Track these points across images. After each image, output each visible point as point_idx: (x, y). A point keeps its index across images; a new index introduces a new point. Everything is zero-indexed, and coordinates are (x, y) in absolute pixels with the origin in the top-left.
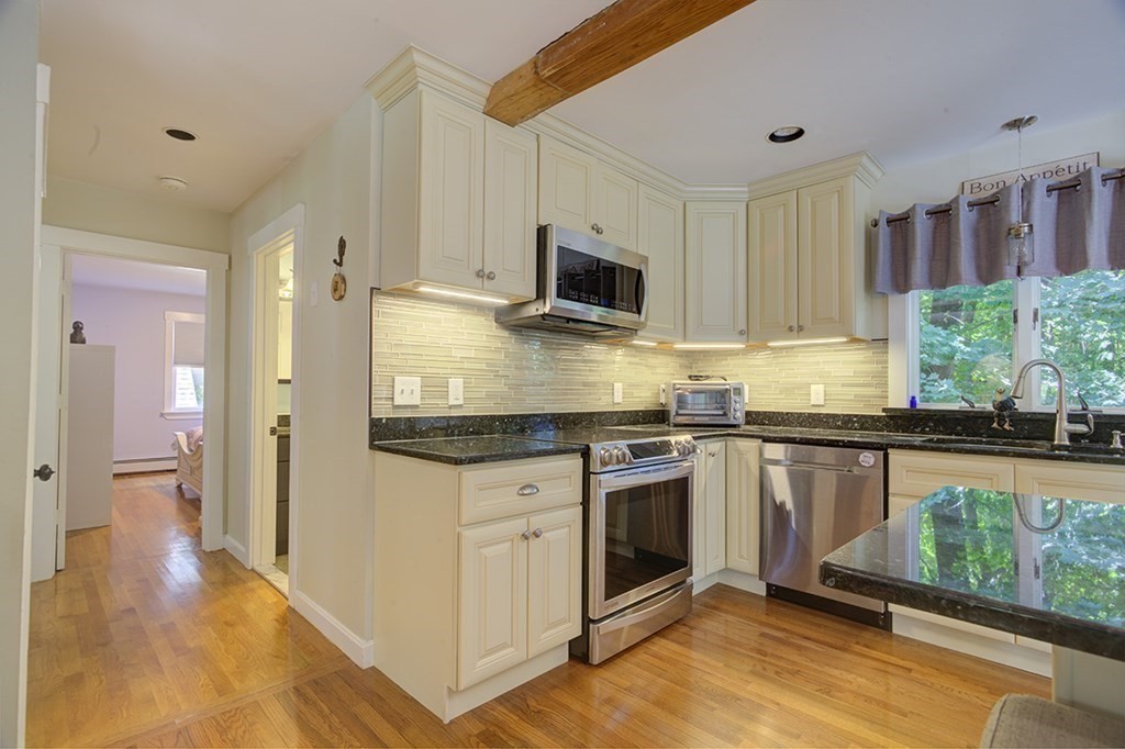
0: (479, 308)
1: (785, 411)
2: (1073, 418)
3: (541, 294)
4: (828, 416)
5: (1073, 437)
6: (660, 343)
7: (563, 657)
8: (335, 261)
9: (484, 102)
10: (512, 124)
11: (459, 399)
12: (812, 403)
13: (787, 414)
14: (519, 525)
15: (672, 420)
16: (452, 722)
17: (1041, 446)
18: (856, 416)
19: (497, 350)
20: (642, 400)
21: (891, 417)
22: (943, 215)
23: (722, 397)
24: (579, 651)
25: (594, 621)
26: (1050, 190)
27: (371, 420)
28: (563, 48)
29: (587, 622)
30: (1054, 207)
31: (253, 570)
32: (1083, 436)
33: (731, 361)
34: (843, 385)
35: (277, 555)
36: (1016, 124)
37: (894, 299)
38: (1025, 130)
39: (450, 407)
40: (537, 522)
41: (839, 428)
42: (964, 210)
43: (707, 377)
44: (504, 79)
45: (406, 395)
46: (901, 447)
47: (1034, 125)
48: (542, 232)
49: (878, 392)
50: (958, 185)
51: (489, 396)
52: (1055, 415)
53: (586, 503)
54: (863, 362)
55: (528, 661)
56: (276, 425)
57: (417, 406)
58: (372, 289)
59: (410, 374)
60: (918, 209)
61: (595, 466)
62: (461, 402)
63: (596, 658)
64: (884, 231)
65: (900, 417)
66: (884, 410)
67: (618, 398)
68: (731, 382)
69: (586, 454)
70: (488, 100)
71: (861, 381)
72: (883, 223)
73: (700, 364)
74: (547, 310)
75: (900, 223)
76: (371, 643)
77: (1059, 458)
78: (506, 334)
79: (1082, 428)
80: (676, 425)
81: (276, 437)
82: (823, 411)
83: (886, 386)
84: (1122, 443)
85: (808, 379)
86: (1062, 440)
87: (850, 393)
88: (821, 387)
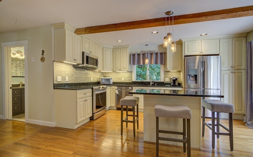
0: (70, 64)
2: (152, 82)
3: (83, 63)
4: (125, 82)
5: (152, 84)
6: (99, 71)
7: (89, 120)
8: (42, 54)
9: (74, 31)
10: (78, 35)
11: (68, 80)
12: (122, 81)
13: (119, 82)
14: (84, 99)
15: (101, 84)
16: (75, 129)
17: (149, 86)
18: (128, 82)
19: (73, 72)
20: (95, 80)
21: (133, 83)
22: (139, 55)
23: (108, 80)
24: (92, 119)
25: (94, 113)
26: (150, 54)
27: (54, 84)
28: (91, 28)
29: (93, 113)
30: (150, 56)
31: (6, 119)
32: (153, 84)
33: (110, 74)
34: (126, 78)
35: (12, 116)
36: (146, 45)
37: (133, 66)
38: (147, 46)
39: (66, 82)
40: (87, 99)
41: (126, 84)
42: (141, 55)
43: (106, 77)
44: (79, 29)
45: (59, 79)
46: (134, 86)
47: (148, 46)
48: (83, 53)
49: (131, 79)
50: (141, 51)
51: (72, 80)
52: (150, 82)
53: (92, 96)
54: (129, 75)
55: (86, 119)
56: (11, 87)
57: (61, 82)
58: (53, 61)
59: (59, 76)
60: (136, 54)
61: (94, 90)
62: (68, 81)
63: (95, 119)
64: (132, 56)
66: (132, 81)
67: (92, 80)
68: (110, 78)
69: (92, 89)
70: (75, 31)
71: (129, 77)
72: (132, 55)
73: (104, 74)
74: (84, 66)
75: (134, 55)
76: (55, 123)
77: (151, 87)
78: (74, 69)
79: (153, 83)
80: (102, 85)
81: (11, 89)
82: (124, 82)
83: (132, 78)
84: (156, 85)
85: (122, 77)
86: (151, 85)
87: (128, 79)
88: (123, 78)
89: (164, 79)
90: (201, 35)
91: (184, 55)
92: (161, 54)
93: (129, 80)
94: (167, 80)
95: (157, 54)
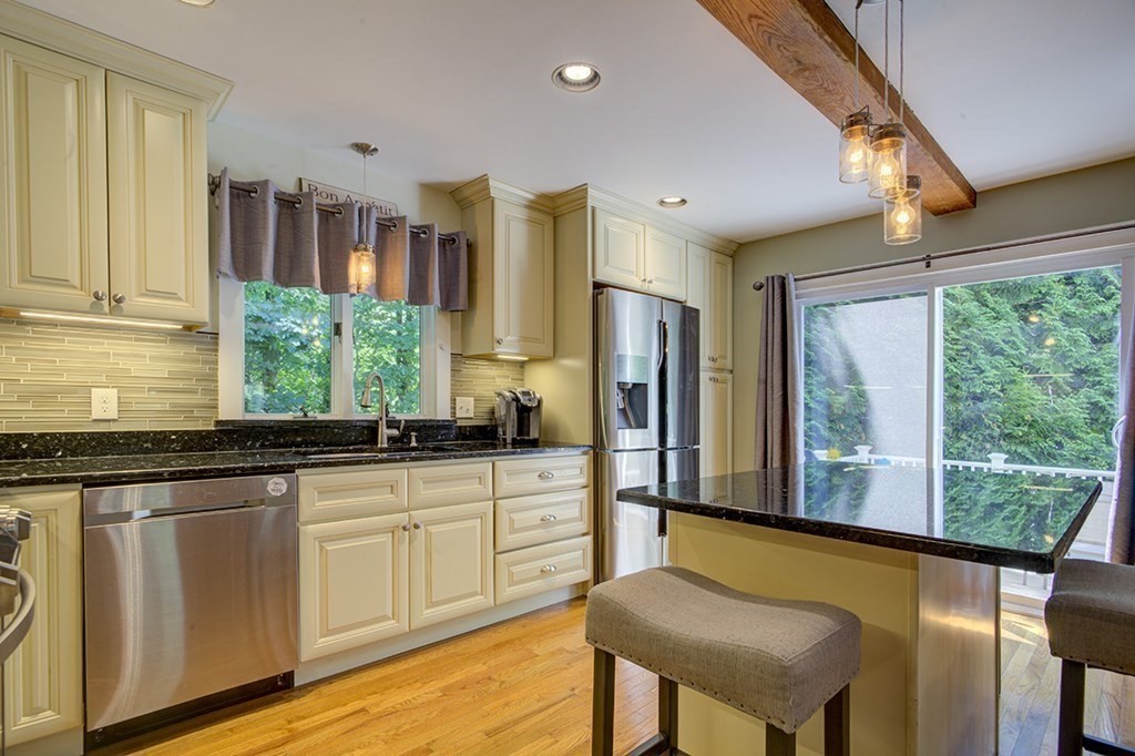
1: (36, 431)
2: (389, 424)
12: (94, 417)
13: (42, 436)
18: (175, 433)
21: (223, 433)
32: (397, 438)
34: (150, 389)
38: (369, 156)
47: (376, 155)
49: (206, 400)
50: (296, 179)
52: (377, 422)
54: (184, 361)
64: (227, 196)
65: (234, 432)
66: (218, 423)
71: (180, 385)
75: (244, 194)
79: (395, 432)
82: (114, 428)
83: (215, 391)
84: (414, 444)
85: (89, 380)
86: (383, 443)
87: (164, 402)
88: (112, 393)
89: (454, 401)
90: (662, 203)
91: (594, 275)
92: (448, 242)
93: (176, 409)
94: (469, 411)
95: (419, 236)
